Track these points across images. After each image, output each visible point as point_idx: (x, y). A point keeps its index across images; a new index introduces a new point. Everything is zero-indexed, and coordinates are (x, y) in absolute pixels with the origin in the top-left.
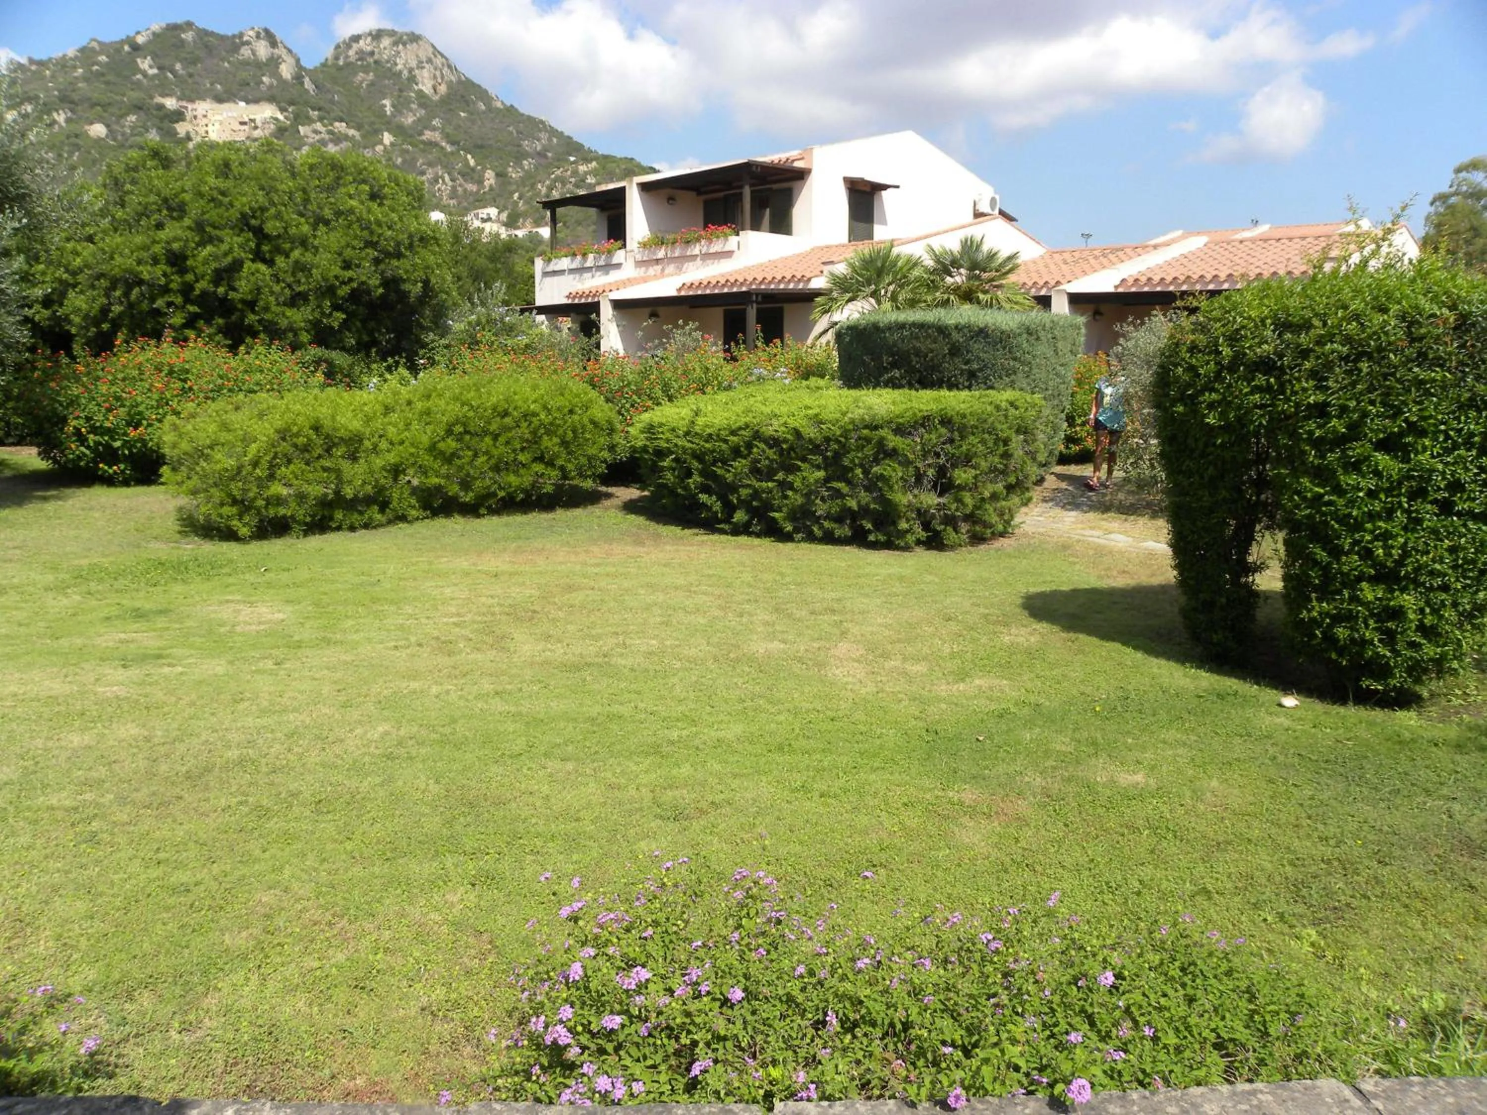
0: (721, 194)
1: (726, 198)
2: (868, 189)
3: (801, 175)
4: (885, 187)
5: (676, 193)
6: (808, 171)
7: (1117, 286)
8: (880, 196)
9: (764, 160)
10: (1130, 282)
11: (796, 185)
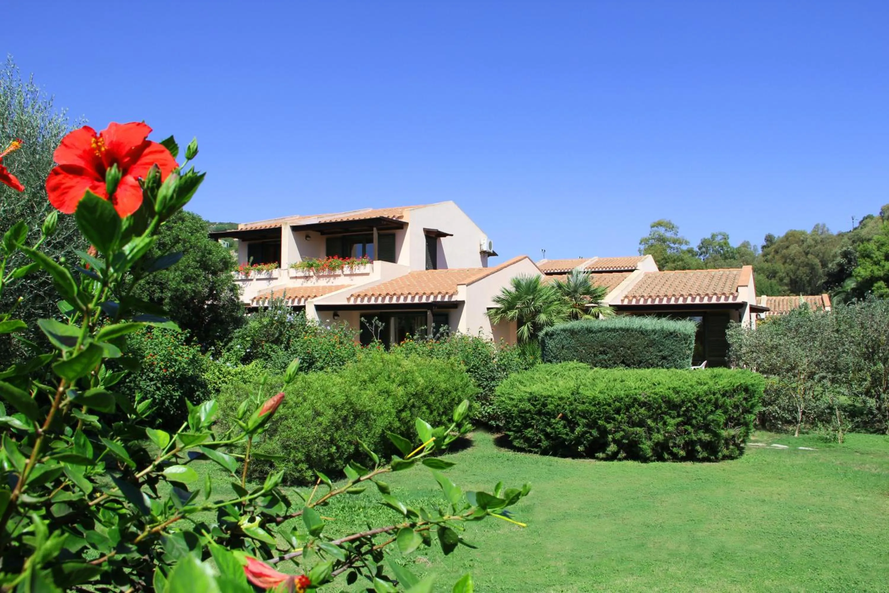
0: (341, 235)
1: (343, 237)
3: (403, 226)
4: (445, 235)
5: (311, 233)
6: (407, 224)
7: (622, 301)
8: (440, 240)
9: (386, 216)
10: (631, 298)
11: (398, 232)
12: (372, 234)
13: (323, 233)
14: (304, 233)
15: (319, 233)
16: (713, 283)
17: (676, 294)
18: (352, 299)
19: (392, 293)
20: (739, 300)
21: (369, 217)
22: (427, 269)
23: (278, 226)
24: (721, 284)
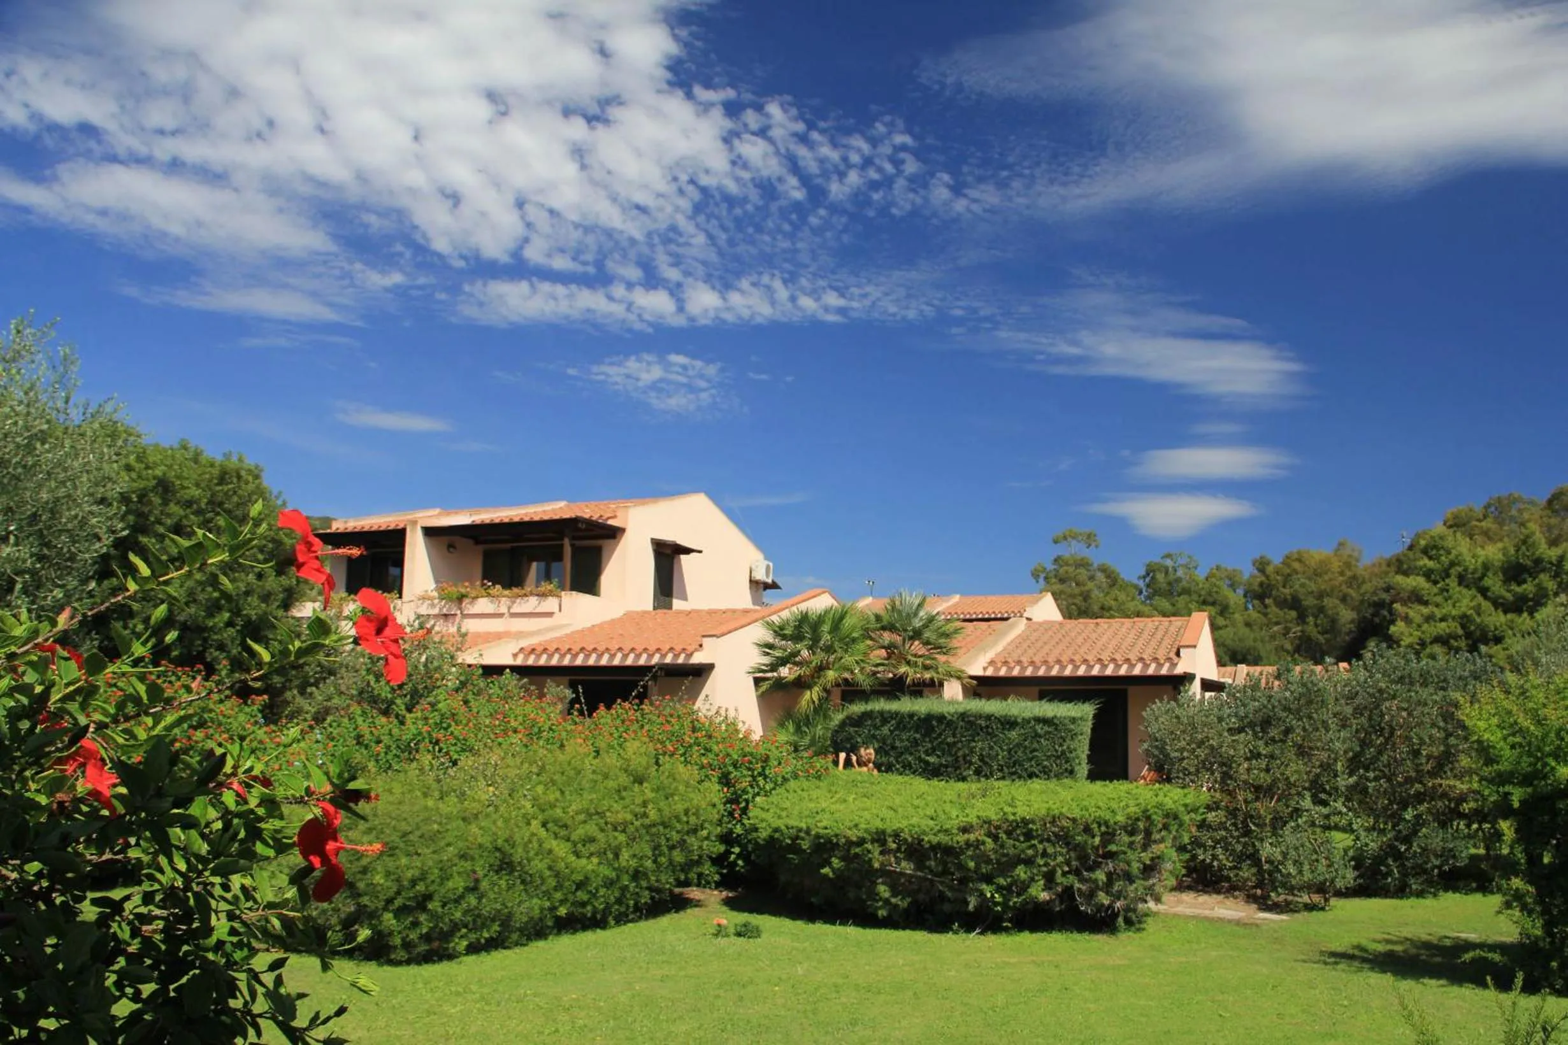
0: (508, 546)
1: (513, 549)
2: (668, 551)
3: (614, 533)
4: (688, 551)
5: (457, 540)
6: (622, 530)
7: (985, 669)
8: (680, 560)
9: (587, 516)
10: (999, 665)
11: (606, 543)
12: (562, 546)
13: (477, 542)
14: (446, 539)
15: (471, 542)
16: (1140, 642)
17: (1075, 658)
18: (521, 657)
19: (590, 648)
20: (1179, 670)
21: (557, 517)
22: (655, 608)
23: (401, 526)
24: (1153, 643)
